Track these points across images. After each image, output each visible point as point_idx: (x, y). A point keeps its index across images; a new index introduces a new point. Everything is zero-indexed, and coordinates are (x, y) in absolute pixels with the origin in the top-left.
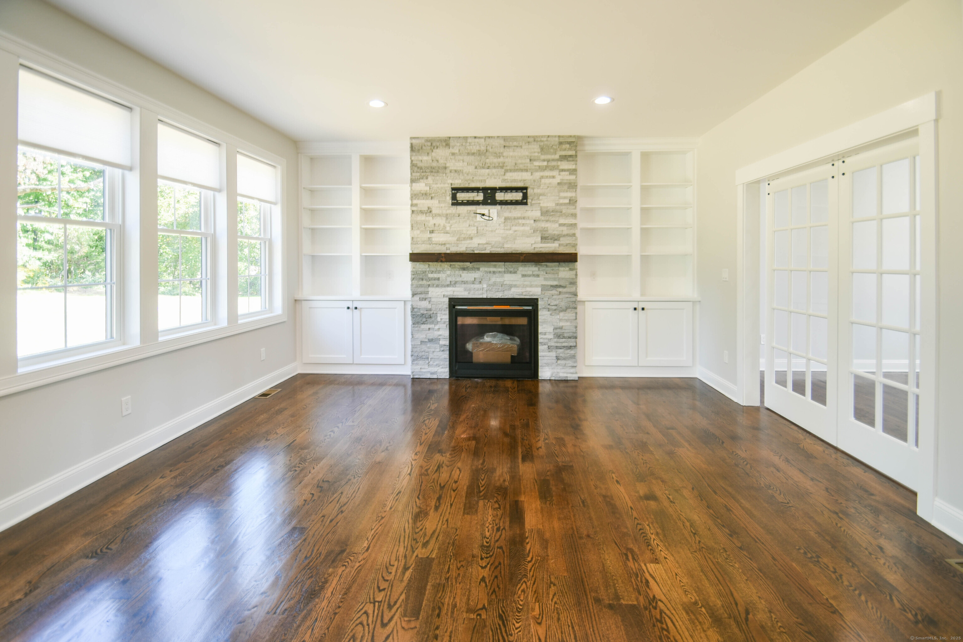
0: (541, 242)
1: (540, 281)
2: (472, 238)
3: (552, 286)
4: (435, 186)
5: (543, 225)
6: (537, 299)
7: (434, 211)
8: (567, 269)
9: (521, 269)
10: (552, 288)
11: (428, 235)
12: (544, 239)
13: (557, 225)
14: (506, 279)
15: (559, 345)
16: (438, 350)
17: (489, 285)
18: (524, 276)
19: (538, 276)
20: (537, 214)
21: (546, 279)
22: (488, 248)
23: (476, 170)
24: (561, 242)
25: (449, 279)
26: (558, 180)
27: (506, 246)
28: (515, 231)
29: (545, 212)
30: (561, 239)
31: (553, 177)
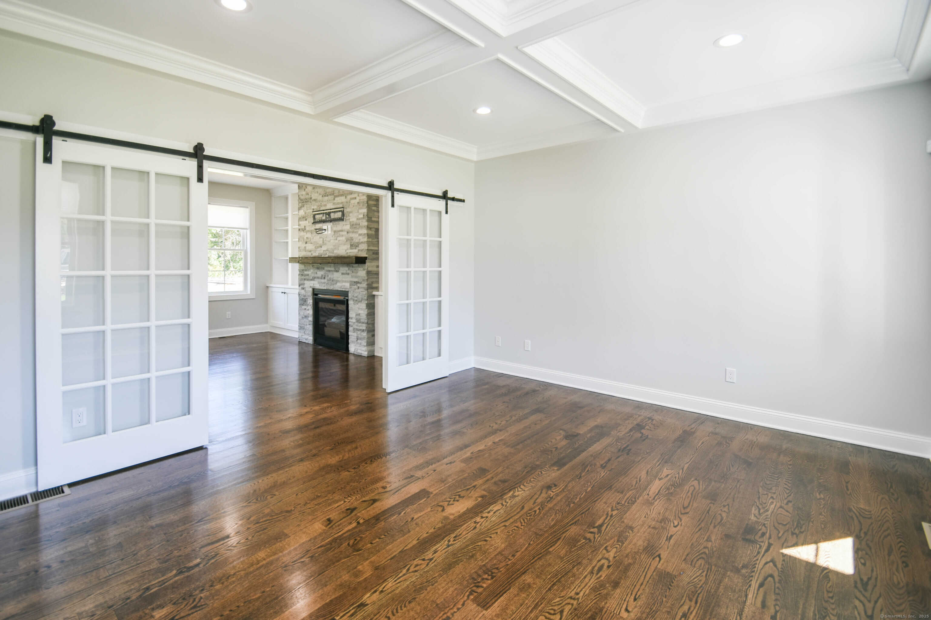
0: (351, 248)
1: (349, 278)
2: (321, 247)
3: (355, 282)
4: (307, 211)
5: (351, 235)
6: (348, 291)
7: (307, 229)
8: (362, 269)
9: (341, 268)
10: (355, 284)
11: (304, 245)
12: (352, 246)
13: (358, 235)
14: (334, 276)
15: (358, 328)
16: (308, 324)
17: (328, 280)
18: (343, 274)
19: (348, 274)
20: (347, 227)
21: (352, 277)
22: (328, 253)
23: (323, 198)
24: (360, 248)
25: (313, 275)
26: (357, 200)
27: (335, 252)
28: (339, 241)
29: (352, 225)
30: (360, 246)
31: (355, 198)
